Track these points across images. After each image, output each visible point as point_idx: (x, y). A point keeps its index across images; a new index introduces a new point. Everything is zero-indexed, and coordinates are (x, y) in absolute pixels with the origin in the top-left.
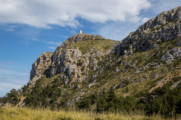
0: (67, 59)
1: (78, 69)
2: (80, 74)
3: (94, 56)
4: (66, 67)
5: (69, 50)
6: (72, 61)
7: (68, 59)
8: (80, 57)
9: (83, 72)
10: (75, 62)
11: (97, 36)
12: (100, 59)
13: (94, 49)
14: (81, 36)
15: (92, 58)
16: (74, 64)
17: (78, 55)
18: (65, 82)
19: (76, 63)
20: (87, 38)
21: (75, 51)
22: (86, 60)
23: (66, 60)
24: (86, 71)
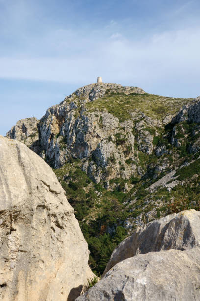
0: (92, 131)
1: (119, 153)
2: (123, 163)
3: (143, 126)
4: (91, 148)
5: (93, 113)
6: (103, 136)
7: (94, 132)
8: (116, 128)
9: (128, 158)
10: (110, 139)
11: (132, 89)
12: (157, 133)
13: (138, 112)
14: (102, 87)
15: (140, 131)
16: (111, 142)
17: (113, 124)
18: (96, 178)
19: (113, 140)
20: (115, 92)
21: (103, 115)
22: (127, 134)
23: (90, 133)
24: (133, 155)
